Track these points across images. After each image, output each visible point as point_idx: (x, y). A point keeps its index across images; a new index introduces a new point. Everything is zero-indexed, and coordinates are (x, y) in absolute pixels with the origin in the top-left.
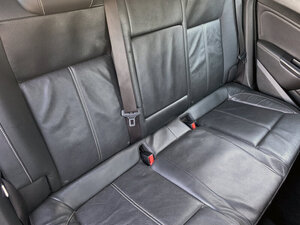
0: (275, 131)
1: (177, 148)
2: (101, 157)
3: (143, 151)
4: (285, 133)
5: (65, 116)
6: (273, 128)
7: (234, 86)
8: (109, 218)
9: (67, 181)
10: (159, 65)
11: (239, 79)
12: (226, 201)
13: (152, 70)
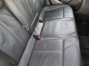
0: (65, 12)
1: (44, 30)
2: (24, 46)
3: (35, 37)
4: (67, 11)
5: (3, 37)
6: (64, 11)
7: (46, 6)
8: (41, 61)
9: (18, 60)
10: (25, 4)
11: (46, 4)
12: (68, 35)
13: (24, 7)
